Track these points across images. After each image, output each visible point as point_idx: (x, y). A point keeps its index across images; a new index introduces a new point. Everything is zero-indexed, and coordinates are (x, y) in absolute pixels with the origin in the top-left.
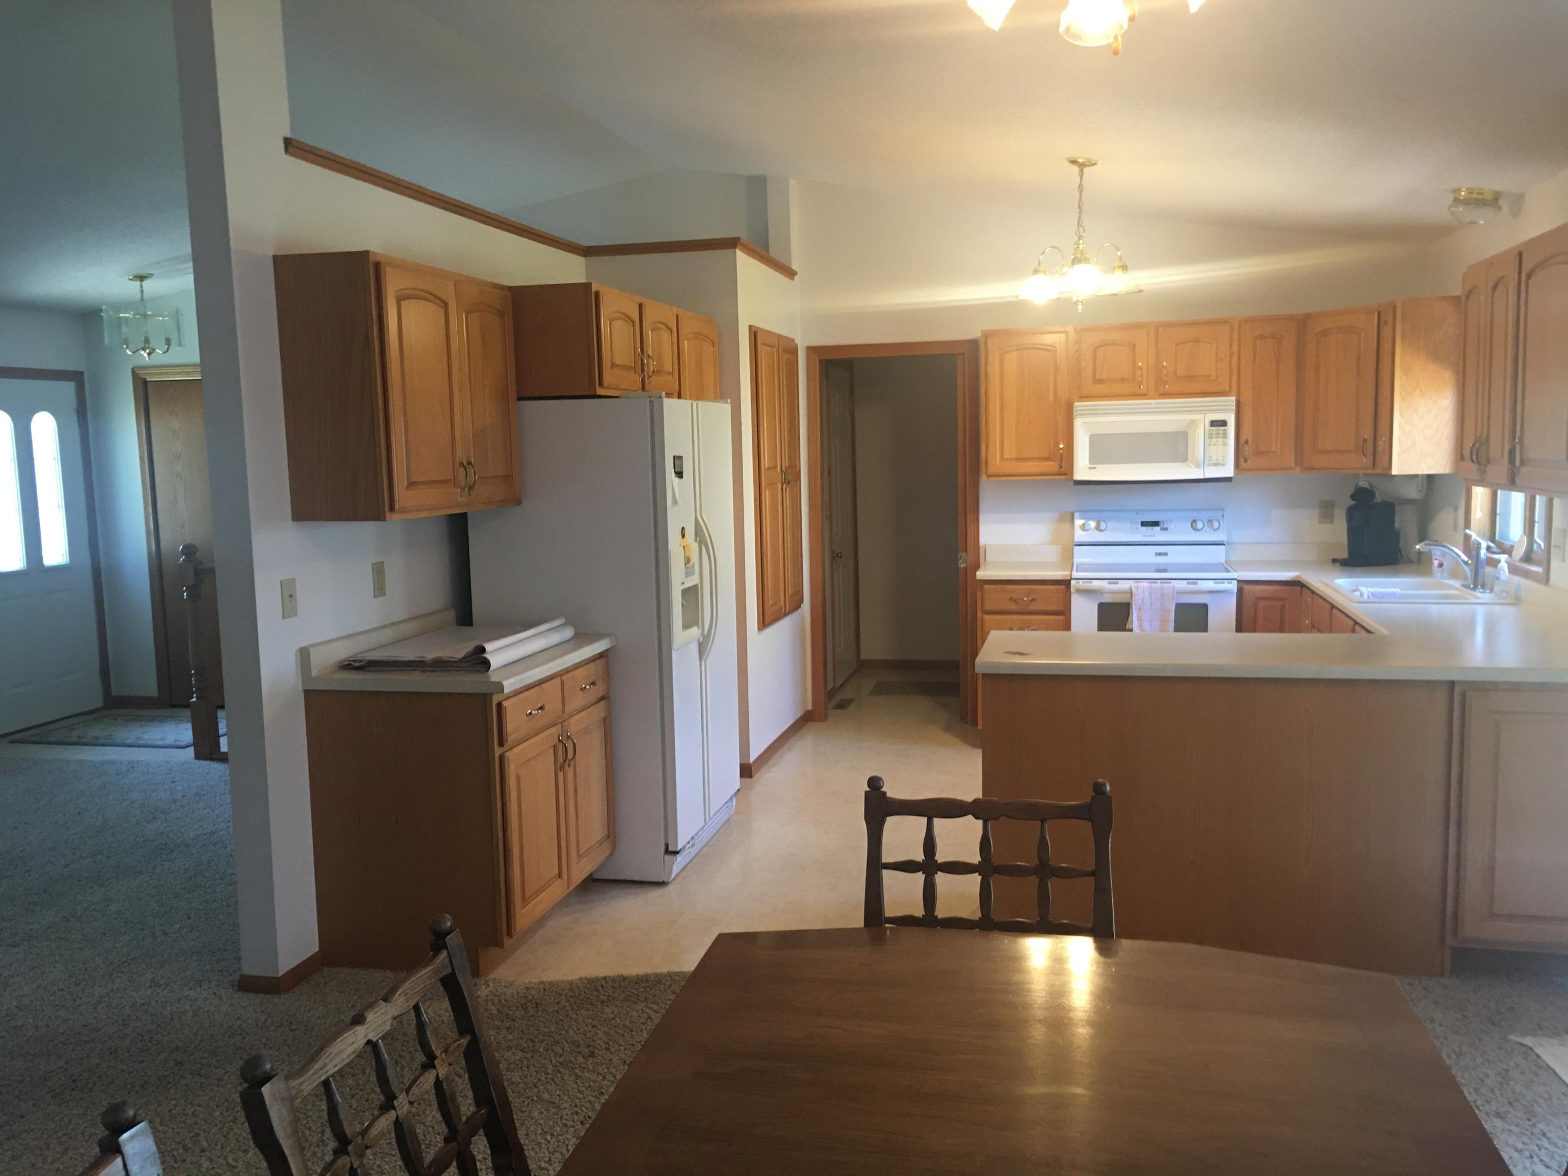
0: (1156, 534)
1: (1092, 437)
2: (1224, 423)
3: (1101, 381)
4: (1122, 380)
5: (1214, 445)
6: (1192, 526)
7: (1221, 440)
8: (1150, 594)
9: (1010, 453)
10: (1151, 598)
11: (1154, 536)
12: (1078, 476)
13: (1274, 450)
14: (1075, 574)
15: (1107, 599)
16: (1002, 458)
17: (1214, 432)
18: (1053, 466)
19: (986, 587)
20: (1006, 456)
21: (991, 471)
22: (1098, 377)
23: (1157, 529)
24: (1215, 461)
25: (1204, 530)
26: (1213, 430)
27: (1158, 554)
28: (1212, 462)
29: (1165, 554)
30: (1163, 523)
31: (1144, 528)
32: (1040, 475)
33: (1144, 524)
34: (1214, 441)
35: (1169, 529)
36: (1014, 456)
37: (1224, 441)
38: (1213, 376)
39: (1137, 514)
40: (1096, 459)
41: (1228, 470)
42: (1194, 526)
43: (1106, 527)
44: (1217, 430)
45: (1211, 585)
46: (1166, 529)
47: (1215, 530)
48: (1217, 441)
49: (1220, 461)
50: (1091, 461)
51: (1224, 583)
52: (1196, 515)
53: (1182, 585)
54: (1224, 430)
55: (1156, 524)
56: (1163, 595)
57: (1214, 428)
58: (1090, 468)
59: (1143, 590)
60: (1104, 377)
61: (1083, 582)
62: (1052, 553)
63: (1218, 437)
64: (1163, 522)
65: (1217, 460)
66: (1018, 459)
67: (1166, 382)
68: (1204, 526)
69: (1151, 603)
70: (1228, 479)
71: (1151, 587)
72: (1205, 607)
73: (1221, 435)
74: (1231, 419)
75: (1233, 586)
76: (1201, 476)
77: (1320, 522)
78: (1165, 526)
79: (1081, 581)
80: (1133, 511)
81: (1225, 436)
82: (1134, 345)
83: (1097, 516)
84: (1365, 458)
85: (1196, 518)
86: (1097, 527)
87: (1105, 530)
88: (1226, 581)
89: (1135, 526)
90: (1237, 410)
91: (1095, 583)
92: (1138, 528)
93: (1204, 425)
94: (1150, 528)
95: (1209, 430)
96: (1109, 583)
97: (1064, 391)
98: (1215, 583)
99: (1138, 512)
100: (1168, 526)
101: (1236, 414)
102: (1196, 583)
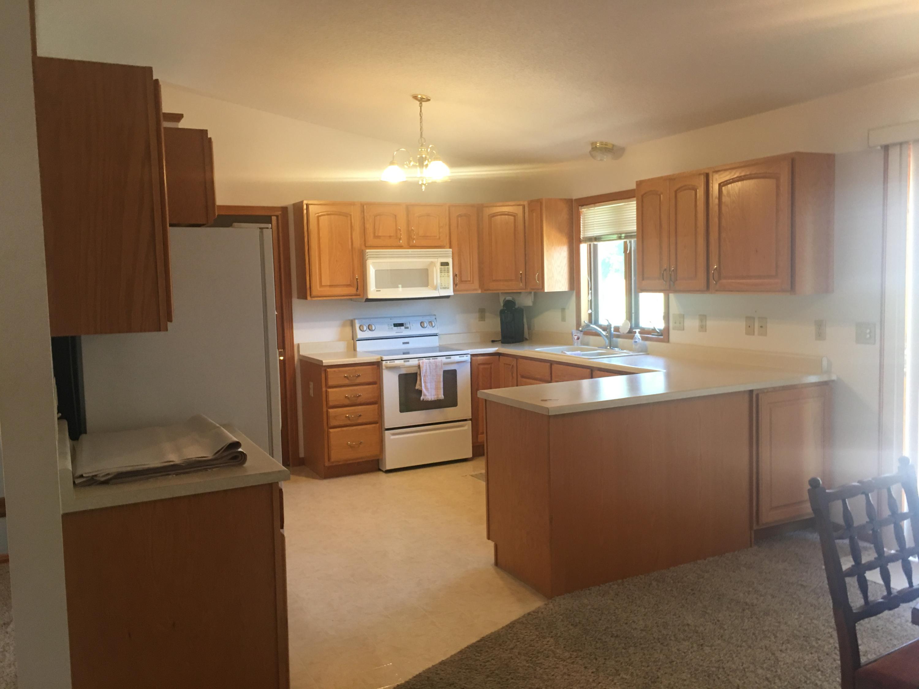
0: (402, 331)
1: (377, 271)
2: (447, 264)
3: (378, 237)
4: (390, 237)
5: (443, 277)
6: (421, 326)
7: (446, 274)
8: (429, 366)
9: (326, 281)
10: (430, 369)
11: (402, 332)
12: (370, 296)
13: (469, 279)
14: (385, 358)
15: (403, 371)
16: (321, 286)
17: (443, 269)
18: (353, 291)
20: (323, 284)
21: (314, 293)
22: (376, 235)
23: (403, 328)
24: (444, 286)
25: (427, 327)
27: (404, 343)
28: (442, 287)
29: (408, 343)
30: (405, 324)
31: (396, 328)
32: (343, 296)
33: (396, 325)
34: (443, 274)
35: (409, 327)
36: (328, 284)
37: (448, 274)
38: (438, 237)
39: (391, 319)
40: (379, 285)
41: (450, 292)
42: (422, 324)
43: (375, 328)
45: (457, 358)
46: (407, 328)
47: (433, 327)
48: (445, 274)
49: (447, 286)
50: (376, 287)
51: (464, 357)
52: (421, 319)
53: (444, 359)
54: (448, 268)
55: (401, 325)
56: (436, 366)
57: (442, 267)
58: (377, 291)
59: (426, 364)
60: (380, 235)
61: (390, 362)
62: (341, 347)
63: (445, 272)
64: (405, 323)
66: (331, 286)
67: (414, 239)
68: (427, 325)
69: (430, 371)
70: (448, 297)
71: (430, 362)
72: (455, 371)
73: (446, 271)
74: (450, 261)
75: (468, 358)
76: (438, 295)
77: (479, 321)
78: (407, 326)
79: (388, 361)
80: (389, 317)
81: (448, 272)
82: (396, 216)
83: (368, 322)
84: (521, 284)
85: (422, 321)
86: (369, 328)
87: (374, 330)
88: (465, 355)
89: (390, 327)
90: (453, 256)
91: (397, 362)
92: (392, 328)
93: (438, 265)
94: (399, 327)
95: (440, 268)
96: (404, 361)
97: (358, 242)
98: (460, 357)
99: (391, 318)
100: (408, 326)
101: (453, 259)
102: (450, 358)
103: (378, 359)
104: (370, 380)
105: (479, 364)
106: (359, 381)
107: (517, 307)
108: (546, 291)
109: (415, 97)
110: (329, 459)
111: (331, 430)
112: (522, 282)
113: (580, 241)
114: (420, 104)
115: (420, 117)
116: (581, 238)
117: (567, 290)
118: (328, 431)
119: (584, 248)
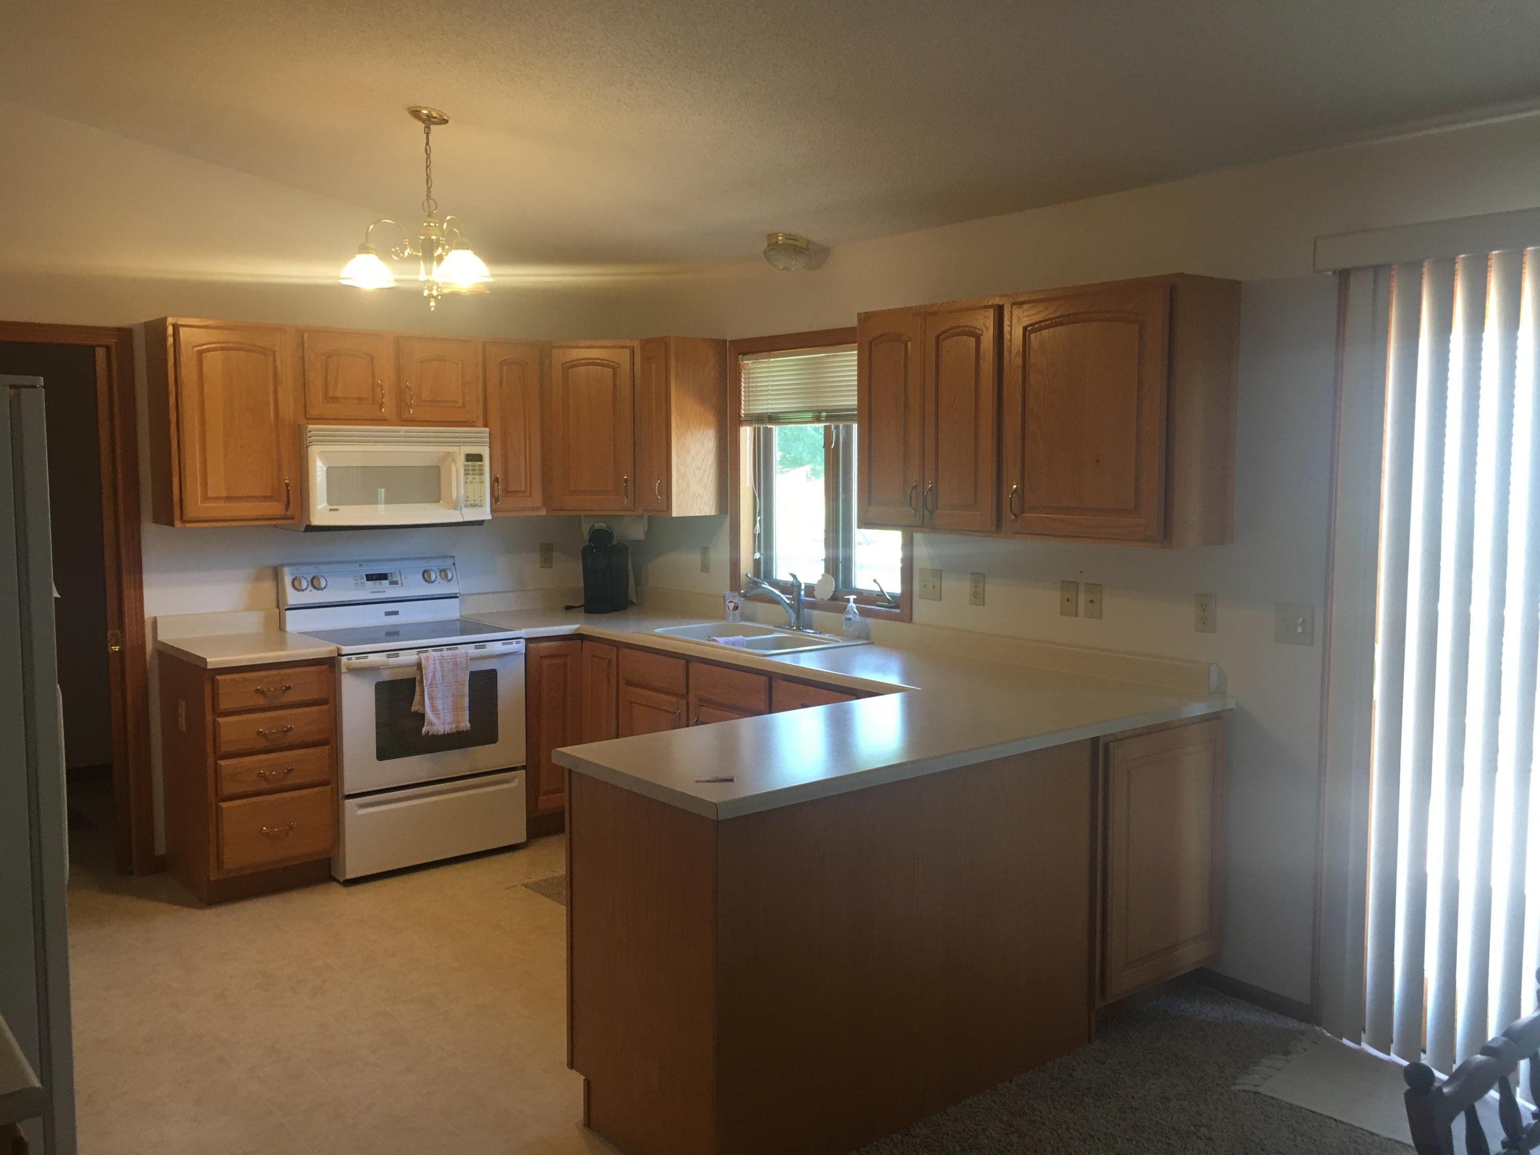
0: (386, 590)
1: (330, 471)
2: (479, 458)
3: (335, 400)
4: (360, 399)
5: (471, 482)
6: (424, 578)
7: (477, 477)
8: (441, 664)
9: (217, 487)
10: (443, 670)
11: (384, 592)
12: (316, 521)
13: (523, 489)
14: (346, 649)
15: (386, 676)
16: (206, 498)
17: (471, 468)
18: (275, 508)
19: (219, 677)
20: (211, 494)
21: (190, 513)
22: (330, 394)
23: (385, 582)
24: (472, 502)
25: (437, 581)
26: (468, 466)
27: (388, 614)
28: (469, 503)
29: (396, 613)
30: (392, 576)
31: (371, 582)
32: (256, 519)
33: (370, 578)
34: (470, 477)
35: (400, 582)
36: (224, 494)
37: (480, 478)
38: (461, 404)
39: (360, 565)
40: (335, 498)
41: (485, 513)
42: (426, 575)
43: (326, 584)
44: (472, 466)
45: (499, 647)
46: (395, 583)
47: (449, 581)
48: (474, 478)
49: (478, 502)
50: (330, 502)
51: (511, 643)
52: (425, 565)
53: (472, 650)
54: (481, 466)
55: (383, 577)
56: (455, 664)
57: (470, 463)
58: (330, 510)
59: (434, 660)
60: (338, 395)
61: (357, 658)
62: (252, 623)
63: (474, 474)
64: (391, 573)
65: (474, 501)
66: (229, 499)
67: (410, 406)
68: (436, 577)
69: (443, 675)
70: (480, 523)
71: (443, 657)
72: (494, 672)
73: (477, 472)
74: (485, 451)
75: (520, 646)
76: (460, 520)
77: (541, 567)
78: (394, 579)
79: (353, 657)
80: (356, 562)
81: (481, 474)
82: (372, 357)
83: (312, 571)
84: (626, 499)
85: (427, 568)
86: (313, 585)
87: (325, 587)
88: (514, 641)
89: (359, 581)
90: (490, 443)
91: (371, 658)
92: (363, 583)
93: (461, 461)
94: (377, 582)
95: (465, 466)
96: (388, 656)
97: (289, 408)
98: (504, 644)
99: (361, 563)
100: (398, 578)
101: (490, 447)
102: (484, 647)
103: (331, 651)
104: (315, 696)
105: (541, 657)
106: (288, 698)
107: (615, 542)
108: (674, 514)
109: (415, 113)
110: (220, 864)
111: (224, 805)
112: (627, 497)
113: (739, 422)
114: (425, 127)
115: (425, 156)
116: (743, 416)
117: (713, 514)
118: (217, 806)
119: (746, 434)
